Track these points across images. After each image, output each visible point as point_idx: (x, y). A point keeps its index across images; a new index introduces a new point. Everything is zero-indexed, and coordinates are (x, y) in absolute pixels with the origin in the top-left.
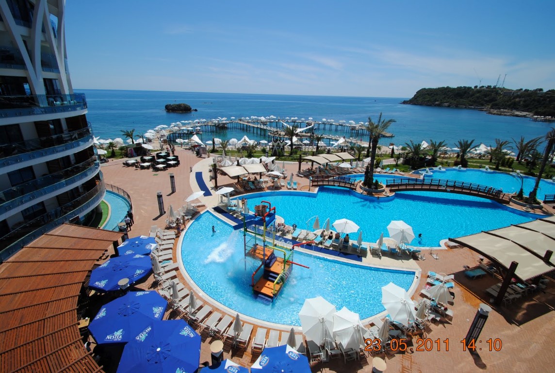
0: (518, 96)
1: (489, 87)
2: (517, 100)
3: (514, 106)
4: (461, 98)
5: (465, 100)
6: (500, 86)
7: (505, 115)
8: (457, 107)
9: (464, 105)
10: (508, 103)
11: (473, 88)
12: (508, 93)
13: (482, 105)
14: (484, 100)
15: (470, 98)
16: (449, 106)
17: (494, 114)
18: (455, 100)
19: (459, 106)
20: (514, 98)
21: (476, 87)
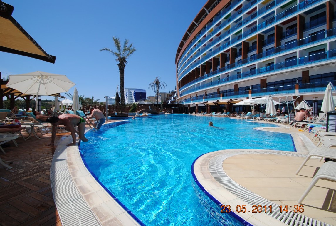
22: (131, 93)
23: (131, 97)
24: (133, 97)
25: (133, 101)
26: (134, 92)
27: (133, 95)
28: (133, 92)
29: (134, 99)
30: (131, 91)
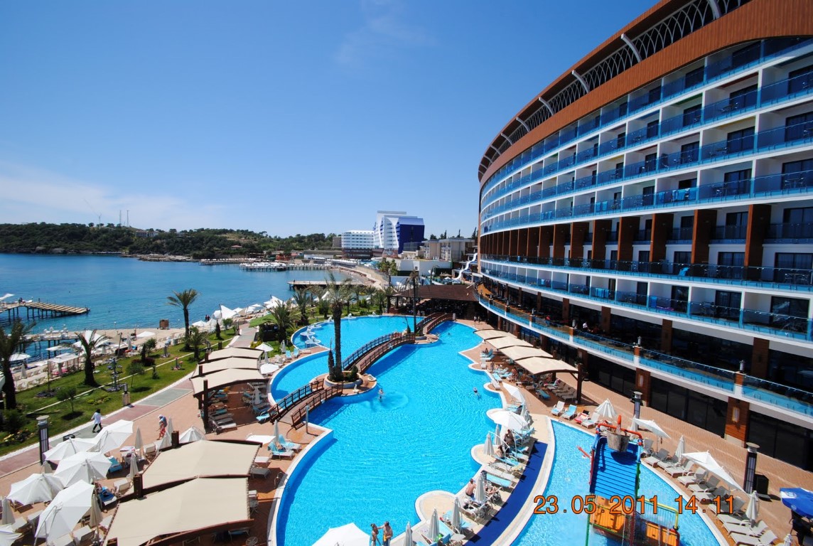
0: (156, 238)
1: (110, 225)
2: (159, 241)
3: (159, 249)
4: (81, 240)
5: (87, 244)
6: (125, 224)
7: (164, 261)
8: (79, 253)
9: (90, 250)
10: (150, 246)
11: (87, 225)
12: (141, 234)
13: (117, 250)
14: (117, 243)
15: (94, 241)
16: (65, 253)
17: (150, 260)
18: (71, 243)
19: (81, 251)
20: (154, 240)
21: (91, 225)
22: (391, 224)
23: (390, 235)
24: (395, 234)
25: (394, 243)
26: (398, 223)
27: (395, 230)
28: (394, 223)
29: (396, 238)
30: (390, 219)
